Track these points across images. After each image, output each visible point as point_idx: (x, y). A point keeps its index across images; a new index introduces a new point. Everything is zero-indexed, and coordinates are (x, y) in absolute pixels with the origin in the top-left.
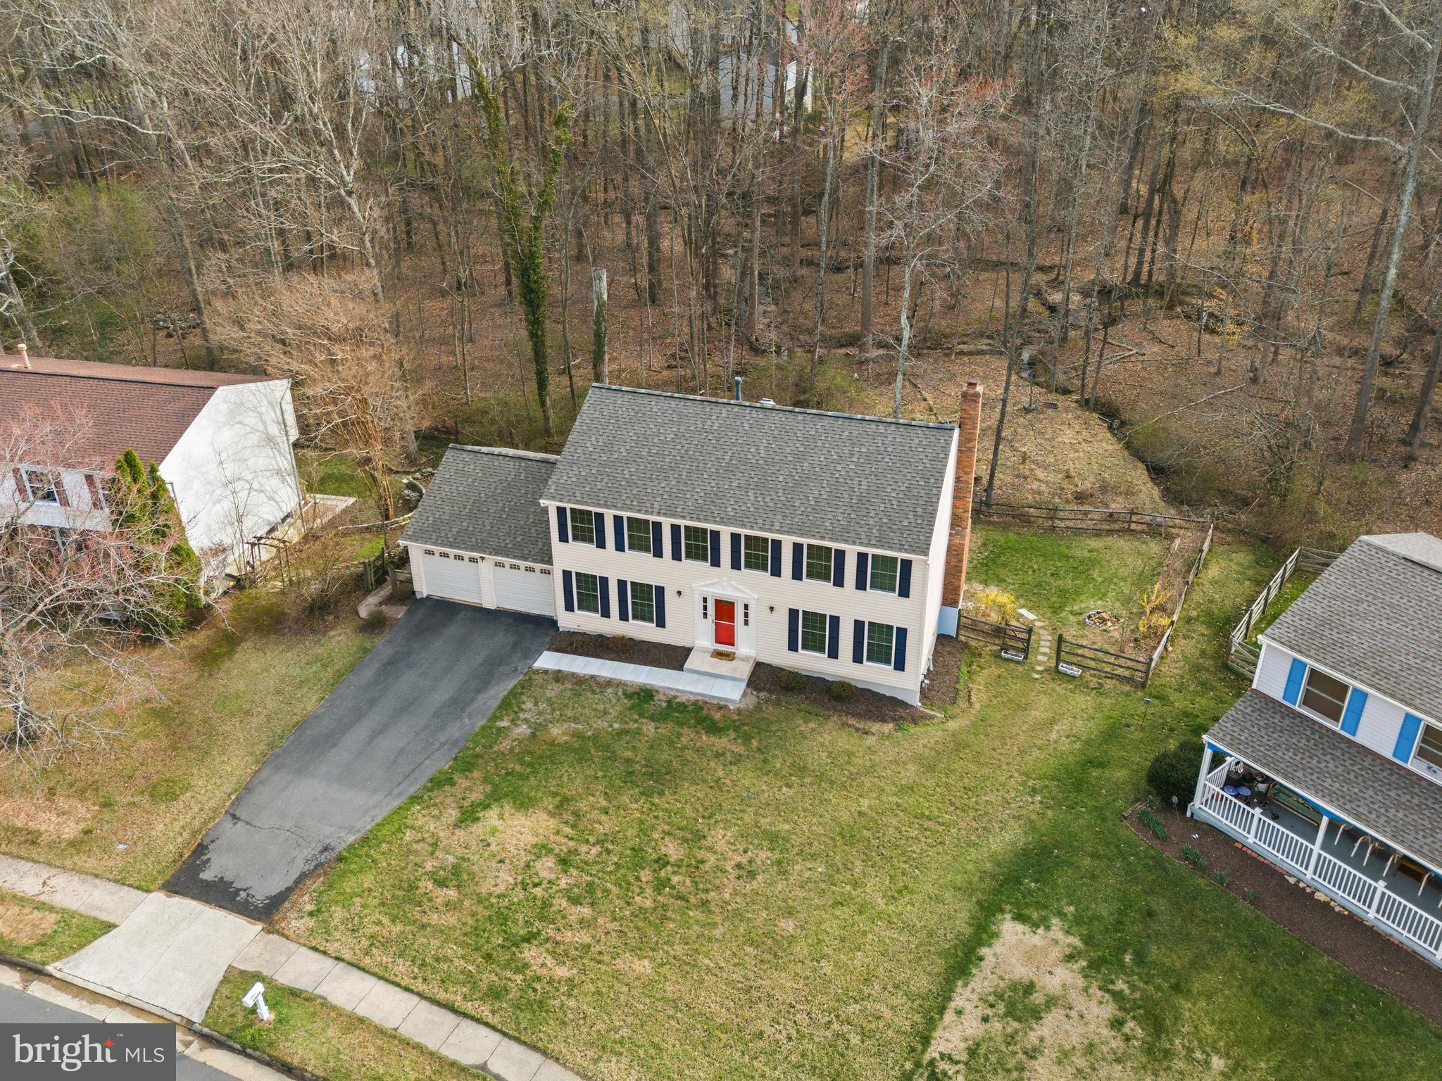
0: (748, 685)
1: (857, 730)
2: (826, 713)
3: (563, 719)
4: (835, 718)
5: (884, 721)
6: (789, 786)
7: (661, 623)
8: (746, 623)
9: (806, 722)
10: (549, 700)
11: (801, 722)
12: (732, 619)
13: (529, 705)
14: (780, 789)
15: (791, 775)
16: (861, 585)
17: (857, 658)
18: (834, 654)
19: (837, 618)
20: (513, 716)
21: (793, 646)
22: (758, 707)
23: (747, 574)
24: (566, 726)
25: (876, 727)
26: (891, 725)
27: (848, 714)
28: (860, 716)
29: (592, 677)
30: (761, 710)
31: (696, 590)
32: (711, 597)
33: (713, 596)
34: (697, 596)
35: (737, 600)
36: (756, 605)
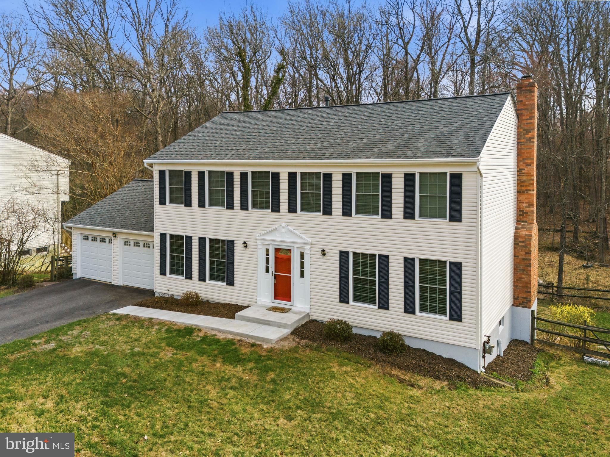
0: (293, 333)
1: (401, 381)
2: (369, 362)
4: (377, 367)
5: (437, 377)
6: (290, 418)
7: (231, 283)
8: (302, 275)
9: (341, 365)
11: (335, 365)
12: (289, 270)
14: (276, 419)
15: (298, 408)
16: (409, 214)
17: (409, 309)
18: (384, 305)
19: (387, 257)
20: (53, 337)
21: (344, 299)
22: (294, 350)
23: (301, 216)
25: (424, 381)
26: (445, 383)
27: (393, 365)
28: (407, 369)
30: (297, 352)
31: (258, 241)
32: (271, 246)
33: (273, 245)
34: (259, 247)
35: (294, 247)
36: (309, 252)
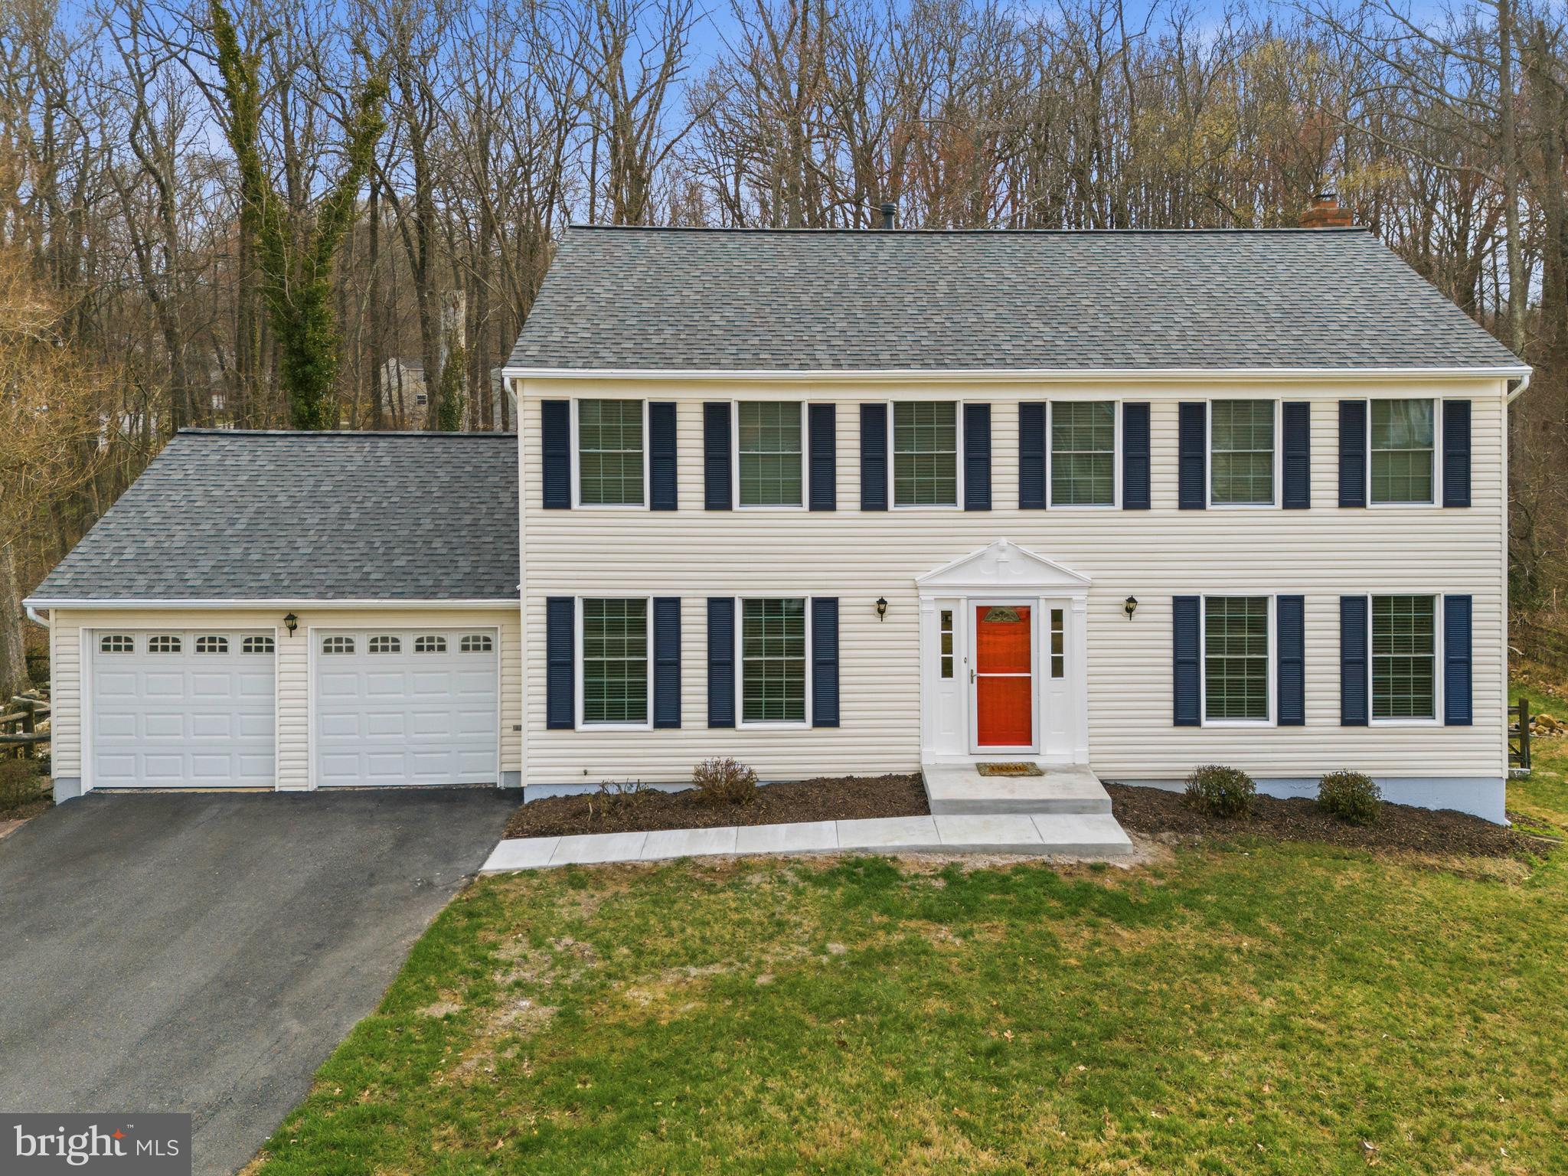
0: (1119, 820)
3: (647, 962)
4: (1383, 858)
5: (1491, 852)
7: (827, 715)
8: (1057, 668)
10: (575, 928)
12: (1020, 663)
13: (511, 950)
17: (1353, 713)
18: (1292, 714)
19: (1296, 602)
20: (466, 985)
21: (1187, 715)
23: (1057, 516)
24: (671, 977)
25: (1490, 865)
26: (1512, 861)
28: (1433, 848)
29: (682, 861)
30: (1200, 862)
31: (921, 592)
32: (963, 602)
33: (969, 599)
34: (925, 608)
35: (1037, 598)
36: (1083, 607)
